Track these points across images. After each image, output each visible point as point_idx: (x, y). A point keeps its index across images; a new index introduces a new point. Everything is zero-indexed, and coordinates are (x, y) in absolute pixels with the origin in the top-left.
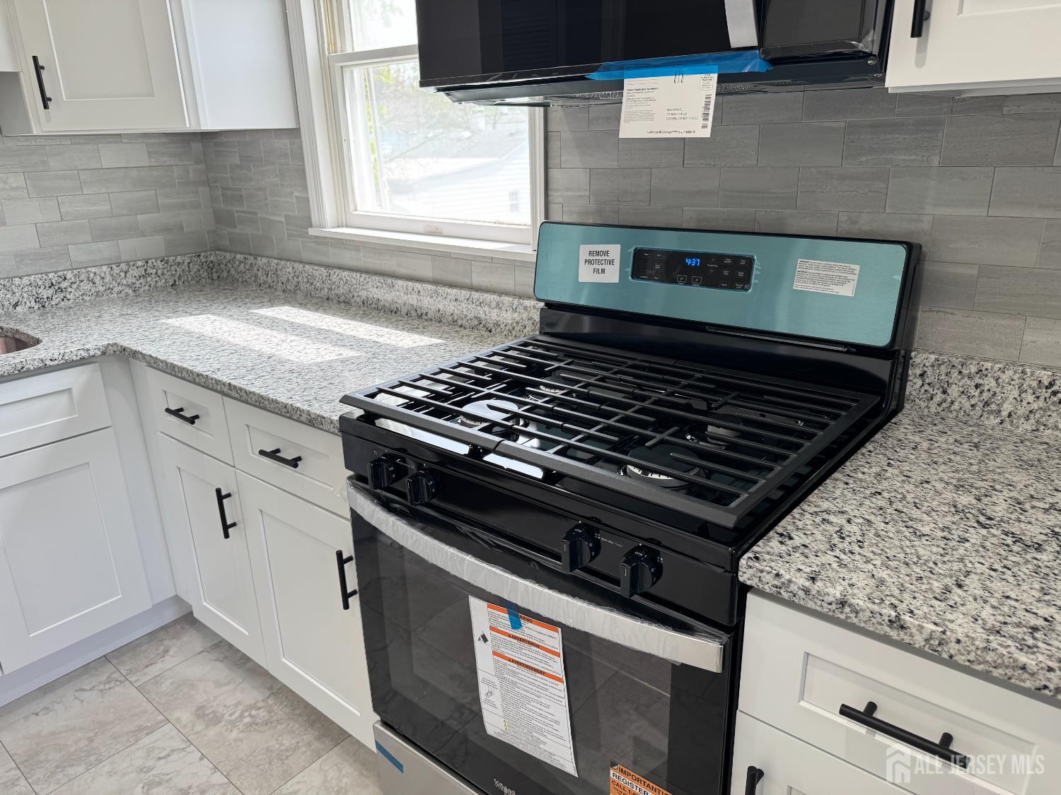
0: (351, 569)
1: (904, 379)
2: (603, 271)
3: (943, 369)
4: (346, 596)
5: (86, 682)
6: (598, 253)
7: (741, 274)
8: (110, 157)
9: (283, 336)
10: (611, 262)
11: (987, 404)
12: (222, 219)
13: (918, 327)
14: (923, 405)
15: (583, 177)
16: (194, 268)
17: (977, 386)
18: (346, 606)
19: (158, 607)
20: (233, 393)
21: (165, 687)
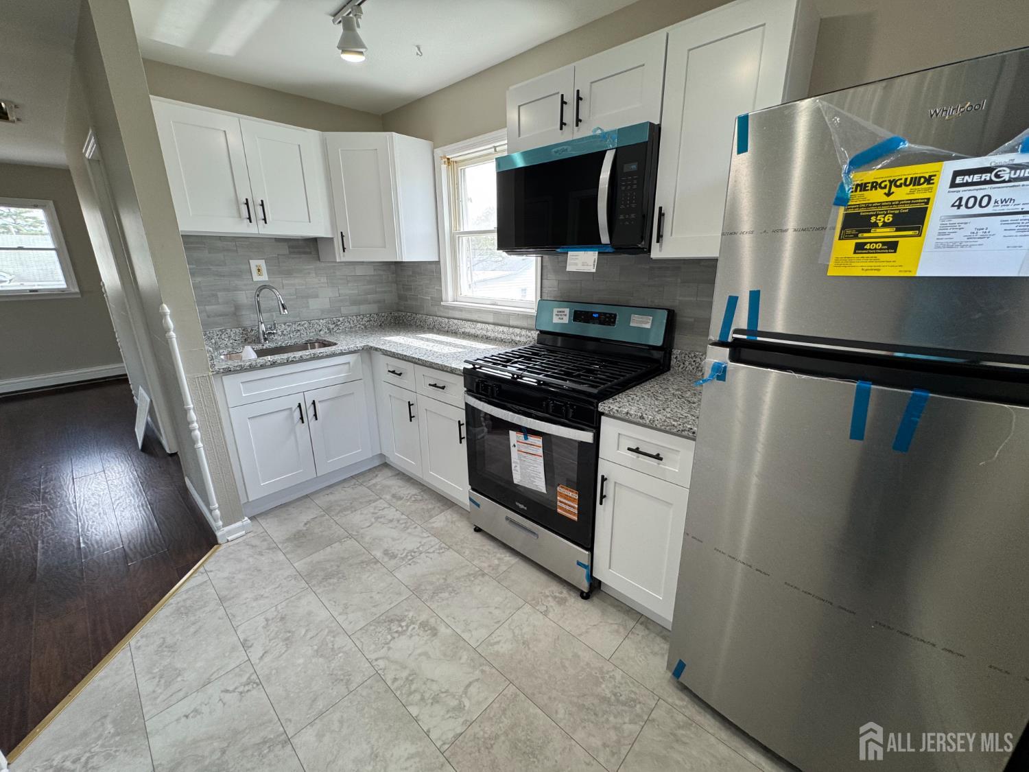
0: (464, 428)
1: (670, 359)
2: (562, 319)
3: (683, 355)
4: (461, 439)
5: (346, 485)
6: (560, 312)
7: (612, 320)
8: (359, 271)
9: (433, 344)
10: (565, 315)
11: (698, 368)
12: (400, 297)
13: (675, 340)
14: (677, 368)
15: (555, 283)
16: (389, 319)
17: (694, 361)
18: (461, 442)
19: (373, 458)
20: (420, 362)
21: (378, 487)
